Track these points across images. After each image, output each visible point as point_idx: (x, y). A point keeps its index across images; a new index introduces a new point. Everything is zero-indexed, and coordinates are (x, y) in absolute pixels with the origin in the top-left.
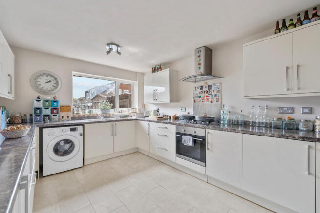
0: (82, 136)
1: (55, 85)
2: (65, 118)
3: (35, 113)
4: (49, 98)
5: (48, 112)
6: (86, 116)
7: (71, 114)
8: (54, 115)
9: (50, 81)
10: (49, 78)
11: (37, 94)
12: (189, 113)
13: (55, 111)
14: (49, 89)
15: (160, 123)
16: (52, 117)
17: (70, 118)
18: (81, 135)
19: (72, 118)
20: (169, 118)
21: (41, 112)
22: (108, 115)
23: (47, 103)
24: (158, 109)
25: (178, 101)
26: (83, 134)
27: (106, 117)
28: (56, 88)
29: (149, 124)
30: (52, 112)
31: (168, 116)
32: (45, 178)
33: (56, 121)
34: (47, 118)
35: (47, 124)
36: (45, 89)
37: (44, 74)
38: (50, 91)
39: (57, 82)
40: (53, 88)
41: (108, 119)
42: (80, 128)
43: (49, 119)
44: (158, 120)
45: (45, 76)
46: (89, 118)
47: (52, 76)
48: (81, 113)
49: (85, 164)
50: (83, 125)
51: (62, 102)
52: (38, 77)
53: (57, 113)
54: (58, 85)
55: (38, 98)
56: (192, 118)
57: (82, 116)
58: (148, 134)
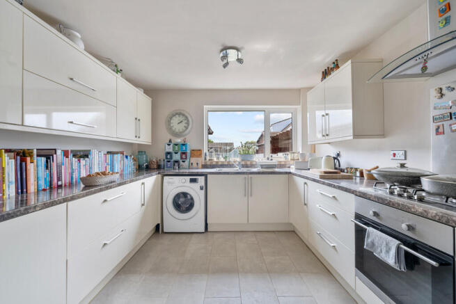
0: (203, 192)
1: (186, 125)
2: (195, 165)
3: (167, 158)
4: (179, 140)
5: (177, 157)
6: (220, 163)
7: (201, 161)
8: (184, 162)
9: (181, 122)
10: (181, 118)
11: (169, 137)
12: (402, 166)
13: (184, 156)
14: (181, 130)
15: (324, 183)
16: (181, 163)
17: (200, 166)
18: (201, 188)
19: (202, 165)
20: (358, 174)
21: (171, 158)
22: (249, 163)
23: (177, 147)
24: (338, 155)
25: (383, 135)
26: (205, 188)
27: (246, 166)
28: (187, 128)
29: (305, 183)
30: (182, 158)
31: (356, 169)
32: (166, 235)
33: (185, 168)
34: (176, 164)
35: (175, 171)
36: (177, 131)
37: (177, 114)
38: (181, 133)
39: (188, 121)
40: (184, 128)
41: (245, 170)
42: (201, 180)
43: (179, 165)
44: (322, 177)
45: (177, 116)
46: (223, 166)
47: (184, 115)
48: (215, 159)
49: (209, 230)
50: (205, 175)
51: (192, 145)
52: (171, 118)
53: (186, 158)
54: (188, 124)
55: (170, 141)
56: (412, 181)
57: (214, 163)
58: (305, 204)
